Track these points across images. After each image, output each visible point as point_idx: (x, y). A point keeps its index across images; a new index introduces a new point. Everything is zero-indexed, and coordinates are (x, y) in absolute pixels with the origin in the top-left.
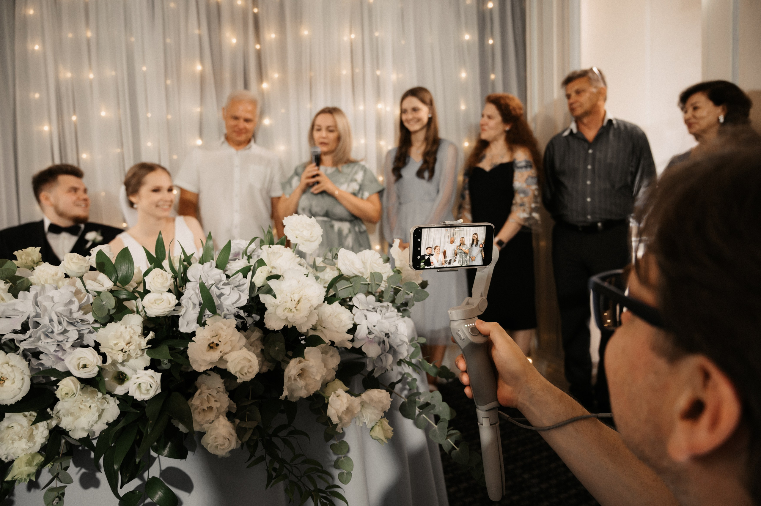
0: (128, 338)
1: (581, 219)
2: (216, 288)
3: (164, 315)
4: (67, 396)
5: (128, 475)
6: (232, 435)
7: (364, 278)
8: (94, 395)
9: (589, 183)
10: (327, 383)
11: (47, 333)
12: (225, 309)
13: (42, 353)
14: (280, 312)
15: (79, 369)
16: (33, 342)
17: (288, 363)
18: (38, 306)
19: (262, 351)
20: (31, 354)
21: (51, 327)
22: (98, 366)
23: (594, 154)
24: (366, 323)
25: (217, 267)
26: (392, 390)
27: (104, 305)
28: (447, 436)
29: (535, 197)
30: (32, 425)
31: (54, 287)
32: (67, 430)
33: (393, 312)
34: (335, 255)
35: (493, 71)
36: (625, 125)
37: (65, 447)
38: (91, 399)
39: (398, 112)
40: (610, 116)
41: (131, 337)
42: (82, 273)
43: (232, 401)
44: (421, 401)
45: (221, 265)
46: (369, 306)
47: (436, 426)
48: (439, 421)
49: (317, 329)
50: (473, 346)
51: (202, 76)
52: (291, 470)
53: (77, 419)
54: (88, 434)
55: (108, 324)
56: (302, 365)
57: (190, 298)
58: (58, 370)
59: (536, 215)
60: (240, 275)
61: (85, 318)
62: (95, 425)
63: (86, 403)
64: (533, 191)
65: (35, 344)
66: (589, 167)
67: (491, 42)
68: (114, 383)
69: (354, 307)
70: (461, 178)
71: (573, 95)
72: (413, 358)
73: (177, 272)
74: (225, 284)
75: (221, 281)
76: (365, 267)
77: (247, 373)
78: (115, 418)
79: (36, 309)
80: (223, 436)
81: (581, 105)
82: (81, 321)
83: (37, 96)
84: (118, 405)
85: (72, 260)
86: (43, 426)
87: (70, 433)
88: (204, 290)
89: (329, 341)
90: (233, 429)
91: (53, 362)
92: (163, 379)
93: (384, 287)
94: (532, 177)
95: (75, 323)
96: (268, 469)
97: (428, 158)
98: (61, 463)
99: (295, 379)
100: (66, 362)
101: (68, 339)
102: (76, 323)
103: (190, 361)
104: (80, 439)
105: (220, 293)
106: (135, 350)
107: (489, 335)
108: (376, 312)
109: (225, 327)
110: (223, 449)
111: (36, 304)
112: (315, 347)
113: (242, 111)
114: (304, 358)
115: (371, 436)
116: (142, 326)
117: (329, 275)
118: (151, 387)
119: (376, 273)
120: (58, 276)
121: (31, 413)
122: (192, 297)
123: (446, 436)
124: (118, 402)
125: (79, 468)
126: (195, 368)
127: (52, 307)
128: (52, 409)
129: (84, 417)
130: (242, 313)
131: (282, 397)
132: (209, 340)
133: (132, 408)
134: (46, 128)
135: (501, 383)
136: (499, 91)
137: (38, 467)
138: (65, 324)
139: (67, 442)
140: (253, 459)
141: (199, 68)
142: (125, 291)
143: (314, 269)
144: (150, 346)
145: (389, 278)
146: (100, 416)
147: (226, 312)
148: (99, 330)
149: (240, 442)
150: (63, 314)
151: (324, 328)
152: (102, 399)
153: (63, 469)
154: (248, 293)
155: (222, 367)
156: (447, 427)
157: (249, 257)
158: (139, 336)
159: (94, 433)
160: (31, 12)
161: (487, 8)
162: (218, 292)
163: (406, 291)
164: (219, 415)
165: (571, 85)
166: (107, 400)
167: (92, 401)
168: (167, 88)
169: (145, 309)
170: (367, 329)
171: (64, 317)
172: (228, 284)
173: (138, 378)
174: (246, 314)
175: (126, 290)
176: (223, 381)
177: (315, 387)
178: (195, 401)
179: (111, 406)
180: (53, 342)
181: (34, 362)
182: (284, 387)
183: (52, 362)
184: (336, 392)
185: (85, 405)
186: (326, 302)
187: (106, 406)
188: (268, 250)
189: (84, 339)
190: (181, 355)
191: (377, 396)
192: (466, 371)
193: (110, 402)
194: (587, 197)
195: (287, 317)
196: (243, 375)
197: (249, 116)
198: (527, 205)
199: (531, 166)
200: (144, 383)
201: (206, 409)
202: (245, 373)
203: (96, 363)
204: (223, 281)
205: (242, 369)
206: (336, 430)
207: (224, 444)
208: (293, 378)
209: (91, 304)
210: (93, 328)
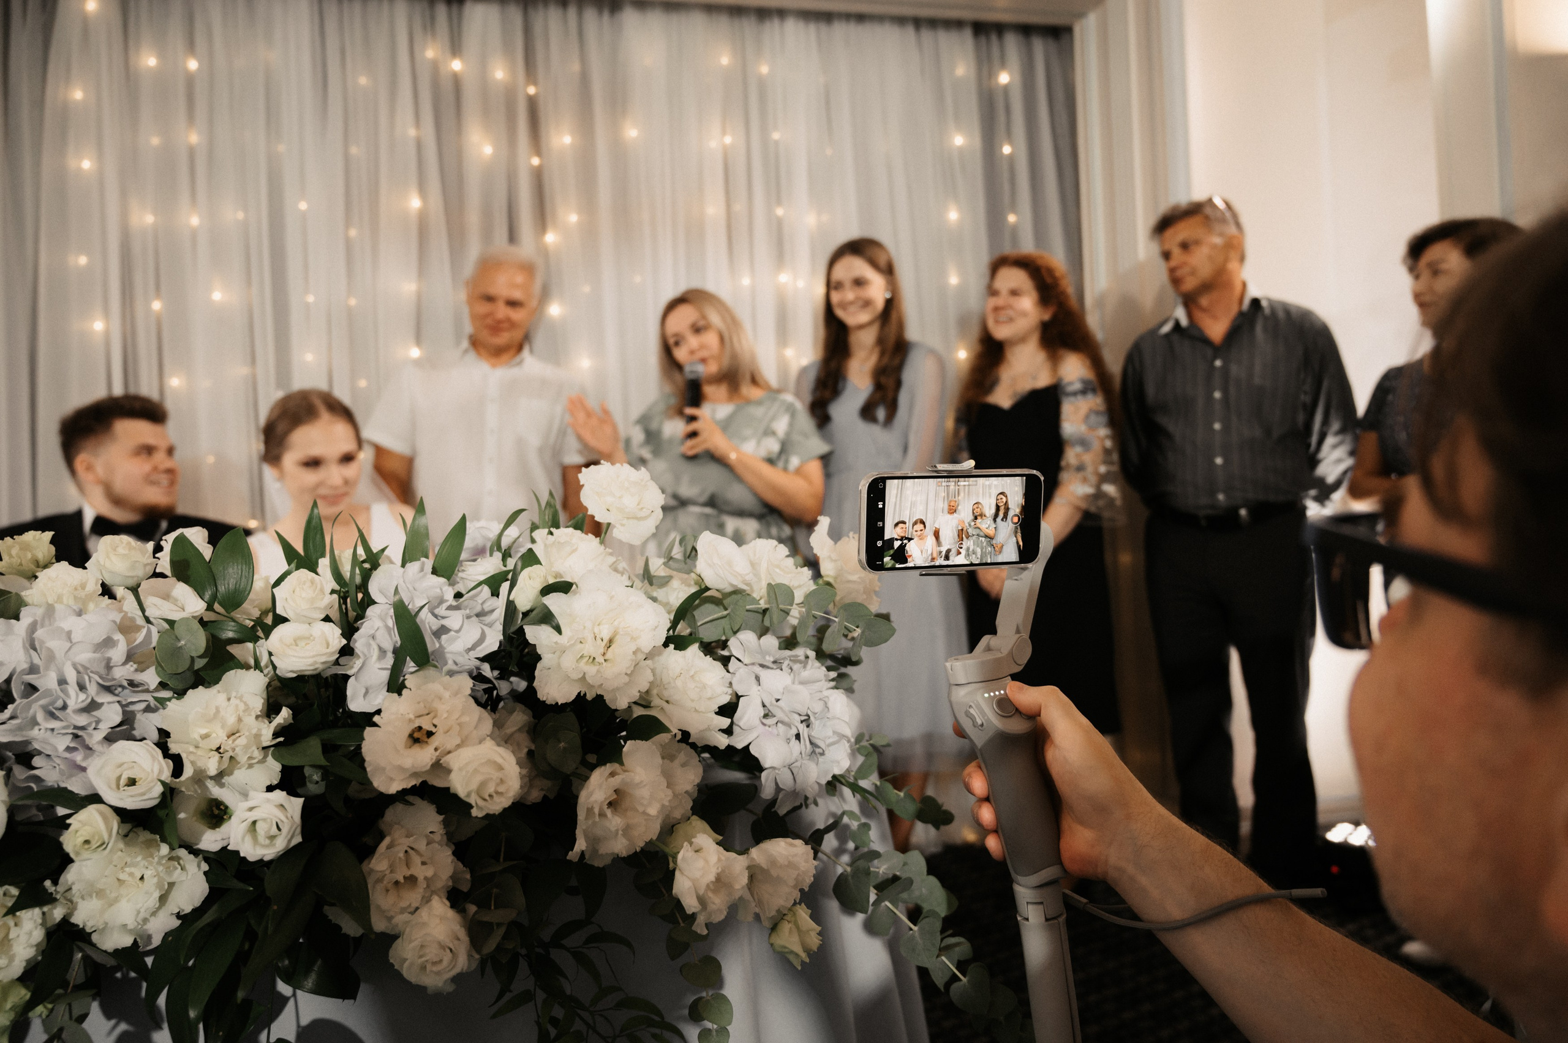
0: (231, 720)
1: (1204, 501)
2: (430, 614)
3: (315, 673)
4: (86, 846)
5: (221, 1033)
6: (458, 939)
7: (754, 598)
8: (152, 850)
9: (1217, 426)
10: (673, 826)
11: (51, 708)
12: (450, 662)
13: (40, 753)
14: (568, 662)
15: (118, 788)
16: (20, 728)
17: (587, 778)
18: (35, 650)
19: (530, 754)
20: (13, 757)
21: (62, 695)
22: (163, 783)
23: (1225, 369)
24: (759, 693)
25: (435, 572)
26: (818, 847)
27: (181, 647)
28: (940, 950)
29: (1107, 452)
30: (6, 915)
31: (75, 610)
32: (88, 930)
33: (817, 671)
34: (691, 552)
35: (1013, 208)
36: (1287, 309)
37: (82, 969)
38: (144, 858)
39: (820, 290)
40: (1253, 291)
41: (240, 720)
42: (135, 579)
43: (460, 865)
44: (881, 872)
45: (445, 569)
46: (764, 658)
47: (915, 928)
48: (921, 918)
49: (652, 705)
50: (1004, 741)
51: (423, 222)
52: (591, 1022)
53: (111, 905)
54: (135, 939)
55: (190, 692)
56: (616, 781)
57: (373, 637)
58: (71, 792)
59: (1110, 489)
60: (486, 590)
61: (140, 678)
62: (152, 919)
63: (133, 870)
64: (1102, 440)
65: (24, 733)
66: (1217, 395)
67: (1007, 150)
68: (199, 826)
69: (732, 658)
70: (950, 424)
71: (1176, 252)
72: (863, 778)
73: (347, 581)
74: (450, 608)
75: (442, 601)
76: (757, 575)
77: (494, 795)
78: (197, 903)
79: (30, 656)
80: (439, 943)
81: (1193, 273)
82: (128, 684)
83: (83, 260)
84: (205, 873)
85: (115, 550)
86: (31, 919)
87: (95, 938)
88: (405, 617)
89: (677, 731)
90: (461, 926)
91: (62, 772)
92: (306, 813)
93: (796, 618)
94: (1097, 413)
95: (116, 689)
96: (540, 1020)
97: (883, 380)
98: (70, 1005)
99: (602, 815)
100: (91, 773)
101: (98, 722)
102: (120, 689)
103: (368, 770)
104: (116, 951)
105: (440, 626)
106: (246, 747)
107: (1040, 716)
108: (782, 670)
109: (447, 695)
110: (438, 973)
111: (32, 645)
112: (646, 741)
113: (504, 285)
114: (621, 763)
115: (772, 945)
116: (265, 695)
117: (678, 592)
118: (279, 829)
119: (780, 586)
120: (87, 589)
121: (7, 889)
122: (378, 635)
123: (938, 951)
124: (205, 867)
125: (113, 1022)
126: (378, 786)
127: (67, 652)
128: (55, 883)
129: (128, 901)
130: (486, 670)
131: (573, 855)
132: (410, 720)
133: (235, 881)
134: (98, 326)
135: (1067, 823)
136: (1027, 247)
137: (16, 1013)
138: (92, 689)
139: (86, 958)
140: (508, 996)
141: (415, 203)
142: (233, 624)
143: (646, 581)
144: (281, 739)
145: (809, 596)
146: (163, 899)
147: (450, 665)
148: (168, 703)
149: (477, 956)
150: (89, 669)
151: (667, 702)
152: (169, 859)
153: (74, 1018)
154: (501, 628)
155: (438, 783)
156: (939, 930)
157: (506, 555)
158: (257, 717)
159: (150, 937)
160: (78, 95)
161: (997, 84)
162: (435, 624)
163: (846, 623)
164: (431, 896)
165: (1169, 233)
166: (181, 862)
167: (146, 864)
168: (349, 244)
169: (272, 658)
170: (761, 705)
171: (91, 675)
172: (457, 608)
173: (251, 809)
174: (496, 673)
175: (234, 620)
176: (441, 818)
177: (646, 832)
178: (379, 864)
179: (189, 877)
180: (64, 728)
181: (20, 772)
182: (577, 832)
183: (60, 772)
184: (693, 840)
185: (131, 874)
186: (672, 646)
187: (177, 875)
188: (547, 539)
189: (136, 725)
190: (349, 759)
191: (784, 852)
192: (987, 799)
193: (187, 866)
194: (1215, 456)
195: (584, 673)
196: (485, 800)
197: (517, 295)
198: (1090, 469)
199: (1094, 391)
200: (264, 820)
201: (402, 880)
202: (491, 796)
203: (158, 775)
204: (447, 601)
205: (483, 784)
206: (694, 928)
207: (441, 961)
208: (596, 811)
209: (154, 648)
210: (156, 699)
